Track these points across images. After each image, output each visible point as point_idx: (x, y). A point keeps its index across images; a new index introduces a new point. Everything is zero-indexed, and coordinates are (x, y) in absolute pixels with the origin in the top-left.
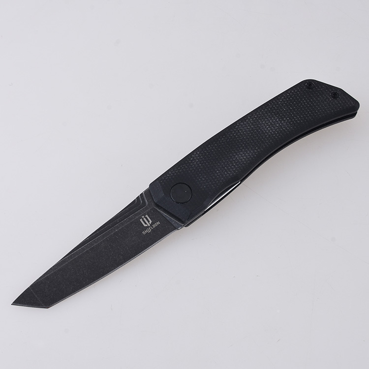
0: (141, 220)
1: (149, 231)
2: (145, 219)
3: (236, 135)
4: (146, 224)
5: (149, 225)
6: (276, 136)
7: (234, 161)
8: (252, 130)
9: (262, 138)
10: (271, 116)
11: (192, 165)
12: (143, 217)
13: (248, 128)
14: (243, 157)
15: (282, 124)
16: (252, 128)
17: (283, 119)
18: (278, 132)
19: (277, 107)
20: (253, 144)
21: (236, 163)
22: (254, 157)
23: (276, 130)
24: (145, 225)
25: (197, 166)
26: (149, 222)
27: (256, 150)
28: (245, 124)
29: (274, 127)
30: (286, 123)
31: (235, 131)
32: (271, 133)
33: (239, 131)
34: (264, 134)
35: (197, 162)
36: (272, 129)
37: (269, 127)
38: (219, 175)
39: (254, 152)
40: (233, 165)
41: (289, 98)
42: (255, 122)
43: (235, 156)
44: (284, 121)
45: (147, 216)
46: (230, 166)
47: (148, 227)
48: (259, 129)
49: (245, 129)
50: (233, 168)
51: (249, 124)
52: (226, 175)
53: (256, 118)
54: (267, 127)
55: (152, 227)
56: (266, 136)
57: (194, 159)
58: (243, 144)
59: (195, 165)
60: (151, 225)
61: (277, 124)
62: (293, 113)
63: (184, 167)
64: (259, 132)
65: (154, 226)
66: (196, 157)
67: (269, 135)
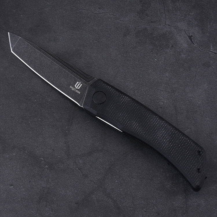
0: (78, 82)
1: (73, 89)
2: (79, 84)
3: (149, 118)
4: (77, 86)
5: (76, 88)
6: (157, 142)
7: (131, 122)
8: (155, 126)
9: (152, 134)
10: (169, 135)
11: (119, 98)
12: (80, 83)
13: (156, 123)
14: (135, 126)
15: (166, 143)
16: (157, 126)
17: (170, 142)
18: (160, 142)
19: (177, 136)
20: (146, 130)
21: (130, 123)
22: (138, 133)
23: (161, 140)
24: (75, 86)
25: (120, 101)
26: (78, 87)
27: (143, 133)
28: (158, 121)
29: (162, 139)
30: (168, 145)
31: (151, 116)
32: (158, 138)
33: (152, 118)
34: (156, 134)
35: (122, 100)
36: (160, 138)
37: (161, 136)
38: (118, 116)
39: (141, 132)
40: (128, 122)
41: (186, 142)
42: (161, 126)
43: (134, 121)
44: (169, 144)
45: (81, 85)
46: (126, 120)
47: (75, 88)
48: (158, 130)
49: (154, 122)
50: (125, 122)
51: (159, 123)
52: (120, 119)
53: (165, 126)
54: (161, 135)
55: (76, 90)
56: (155, 136)
57: (123, 98)
58: (144, 124)
59: (120, 100)
60: (77, 89)
61: (165, 140)
62: (176, 148)
63: (117, 94)
64: (156, 131)
65: (77, 91)
66: (126, 98)
67: (156, 137)
